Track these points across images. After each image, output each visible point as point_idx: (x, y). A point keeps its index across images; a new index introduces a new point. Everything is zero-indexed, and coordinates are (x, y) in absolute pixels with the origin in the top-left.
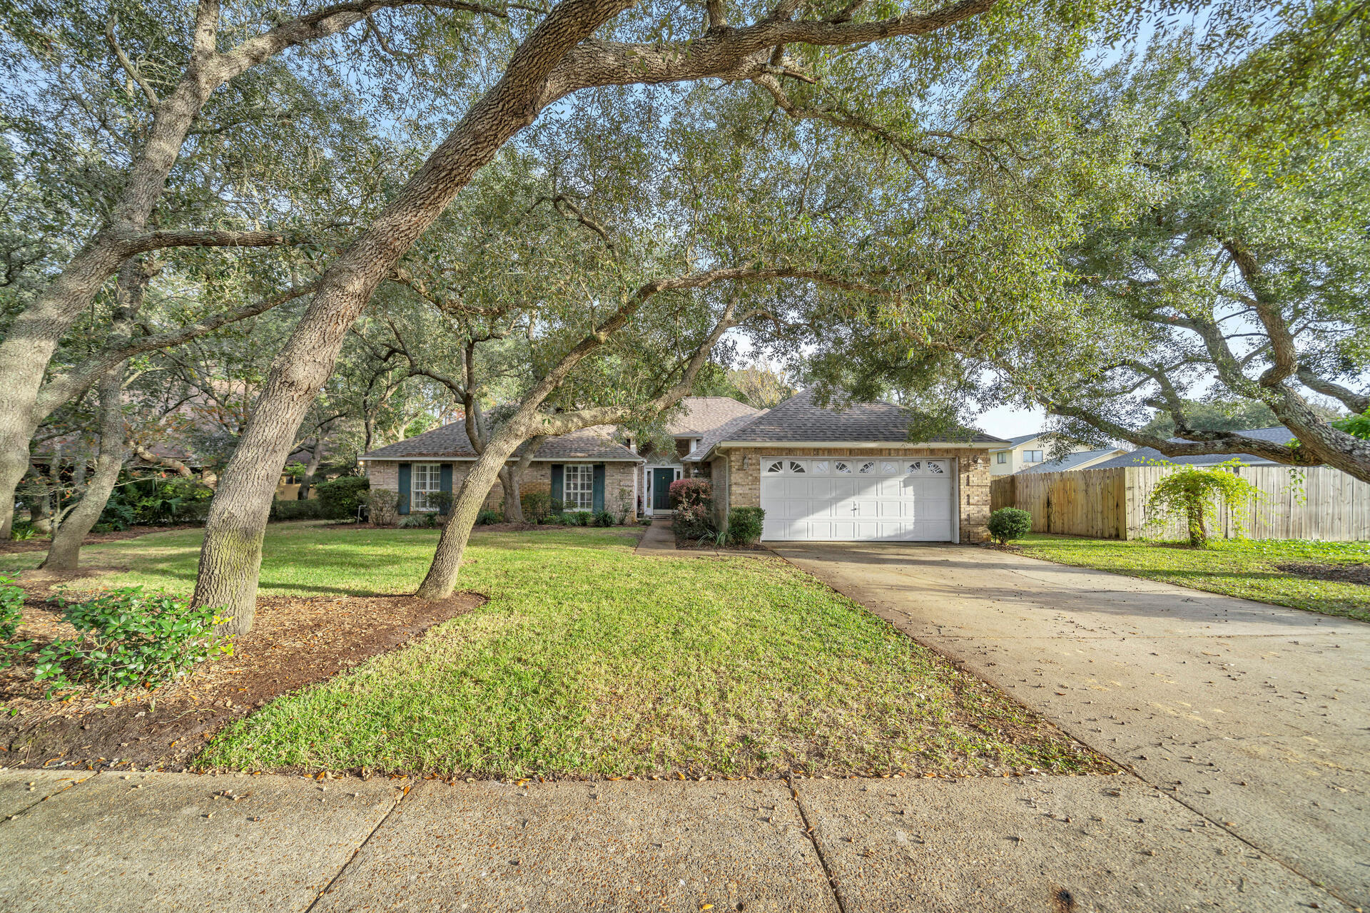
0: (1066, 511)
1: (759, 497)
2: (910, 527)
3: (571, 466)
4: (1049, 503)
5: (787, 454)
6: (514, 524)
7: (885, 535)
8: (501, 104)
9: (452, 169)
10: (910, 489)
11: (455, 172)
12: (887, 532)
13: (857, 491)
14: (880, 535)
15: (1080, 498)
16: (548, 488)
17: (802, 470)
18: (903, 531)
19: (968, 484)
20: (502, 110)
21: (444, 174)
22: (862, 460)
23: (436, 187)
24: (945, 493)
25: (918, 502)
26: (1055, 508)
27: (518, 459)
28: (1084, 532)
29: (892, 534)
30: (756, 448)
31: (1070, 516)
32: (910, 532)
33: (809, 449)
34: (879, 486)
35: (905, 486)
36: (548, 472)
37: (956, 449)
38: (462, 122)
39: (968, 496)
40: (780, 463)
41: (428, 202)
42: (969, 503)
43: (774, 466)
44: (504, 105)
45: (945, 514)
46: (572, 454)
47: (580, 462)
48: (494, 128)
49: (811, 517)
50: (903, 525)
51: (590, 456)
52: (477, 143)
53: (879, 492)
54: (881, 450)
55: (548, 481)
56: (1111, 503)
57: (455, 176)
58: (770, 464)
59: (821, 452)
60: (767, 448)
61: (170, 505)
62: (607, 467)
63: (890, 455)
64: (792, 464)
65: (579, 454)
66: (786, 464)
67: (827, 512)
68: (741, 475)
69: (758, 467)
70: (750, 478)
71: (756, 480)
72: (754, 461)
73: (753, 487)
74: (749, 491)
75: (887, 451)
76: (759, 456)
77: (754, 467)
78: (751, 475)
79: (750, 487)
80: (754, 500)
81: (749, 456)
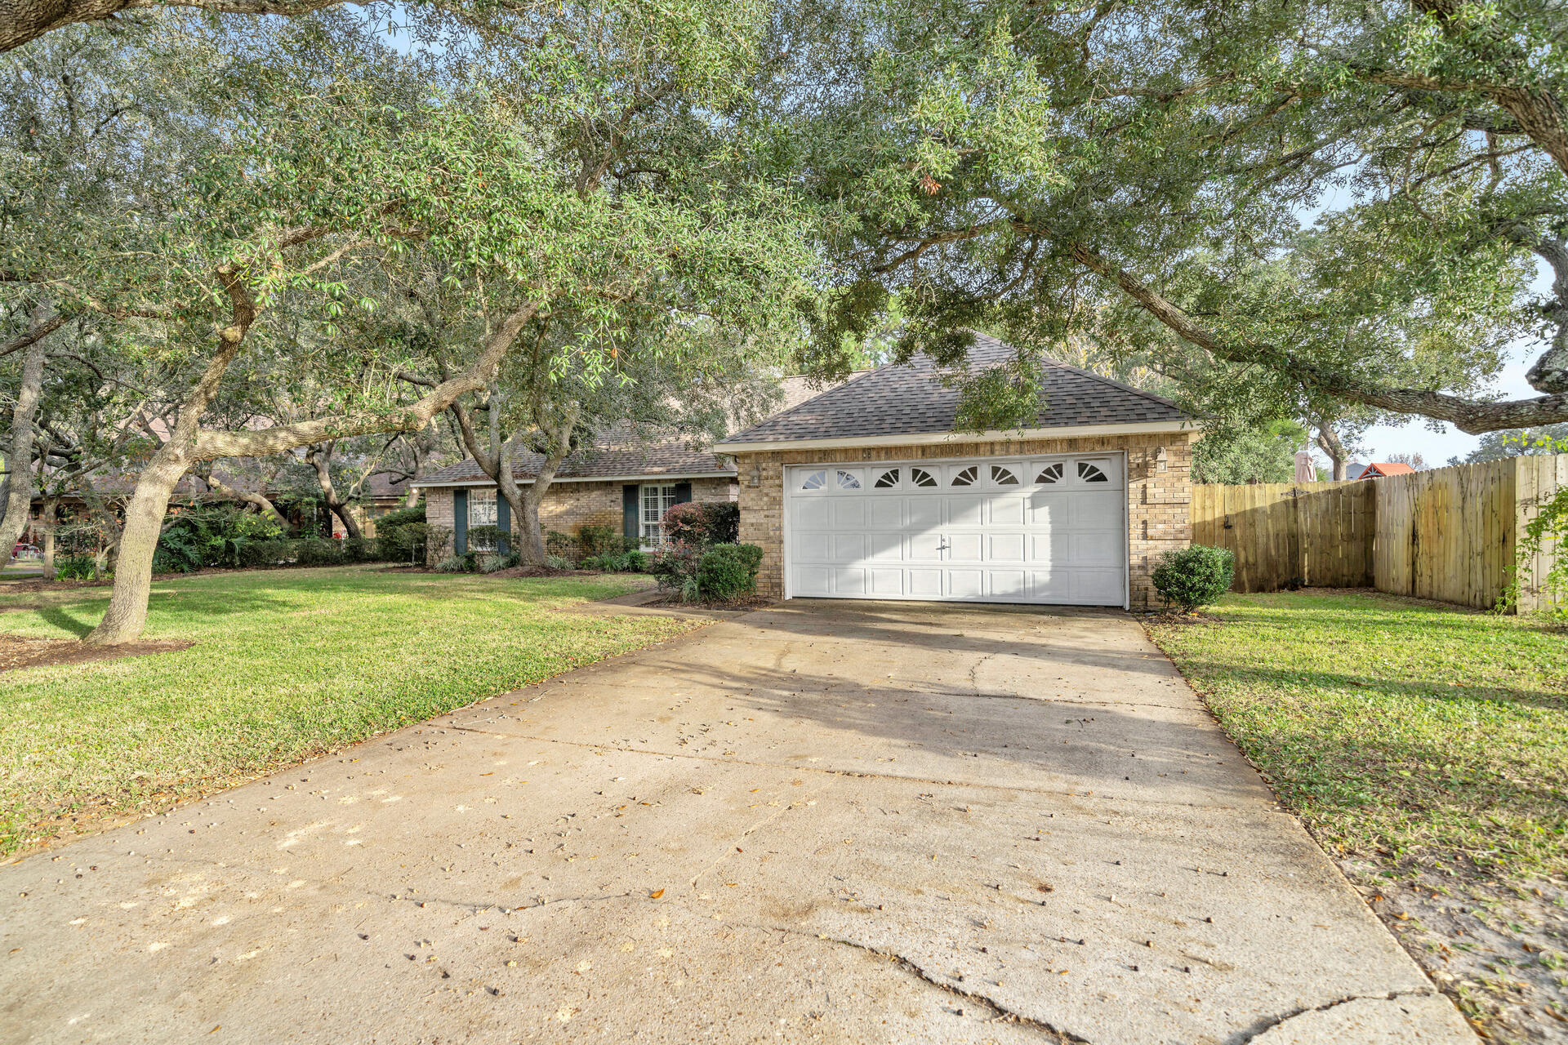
0: (1435, 551)
1: (780, 529)
2: (1044, 577)
3: (649, 486)
4: (1414, 536)
5: (820, 460)
6: (527, 568)
7: (997, 591)
10: (1043, 513)
12: (1002, 586)
13: (950, 514)
14: (987, 591)
15: (1453, 521)
16: (619, 519)
18: (1030, 585)
19: (1144, 502)
22: (957, 465)
24: (1110, 520)
25: (1059, 535)
26: (1423, 546)
27: (533, 481)
28: (1457, 597)
29: (1011, 589)
30: (773, 453)
31: (1442, 559)
32: (1045, 587)
33: (855, 450)
34: (987, 507)
35: (1033, 507)
36: (619, 496)
37: (1120, 437)
39: (1145, 522)
40: (822, 475)
42: (1145, 537)
43: (813, 478)
45: (1111, 557)
46: (648, 469)
47: (659, 481)
49: (870, 560)
50: (1029, 574)
51: (668, 471)
53: (987, 518)
54: (977, 445)
55: (619, 509)
56: (1496, 534)
58: (805, 476)
59: (874, 454)
60: (789, 452)
61: (232, 544)
62: (694, 487)
63: (992, 452)
64: (840, 475)
65: (656, 469)
66: (831, 476)
67: (896, 551)
68: (753, 495)
69: (777, 482)
70: (765, 499)
71: (777, 502)
72: (771, 473)
73: (770, 513)
74: (766, 520)
75: (988, 448)
76: (778, 464)
77: (771, 482)
78: (767, 495)
79: (766, 513)
80: (772, 533)
81: (764, 465)
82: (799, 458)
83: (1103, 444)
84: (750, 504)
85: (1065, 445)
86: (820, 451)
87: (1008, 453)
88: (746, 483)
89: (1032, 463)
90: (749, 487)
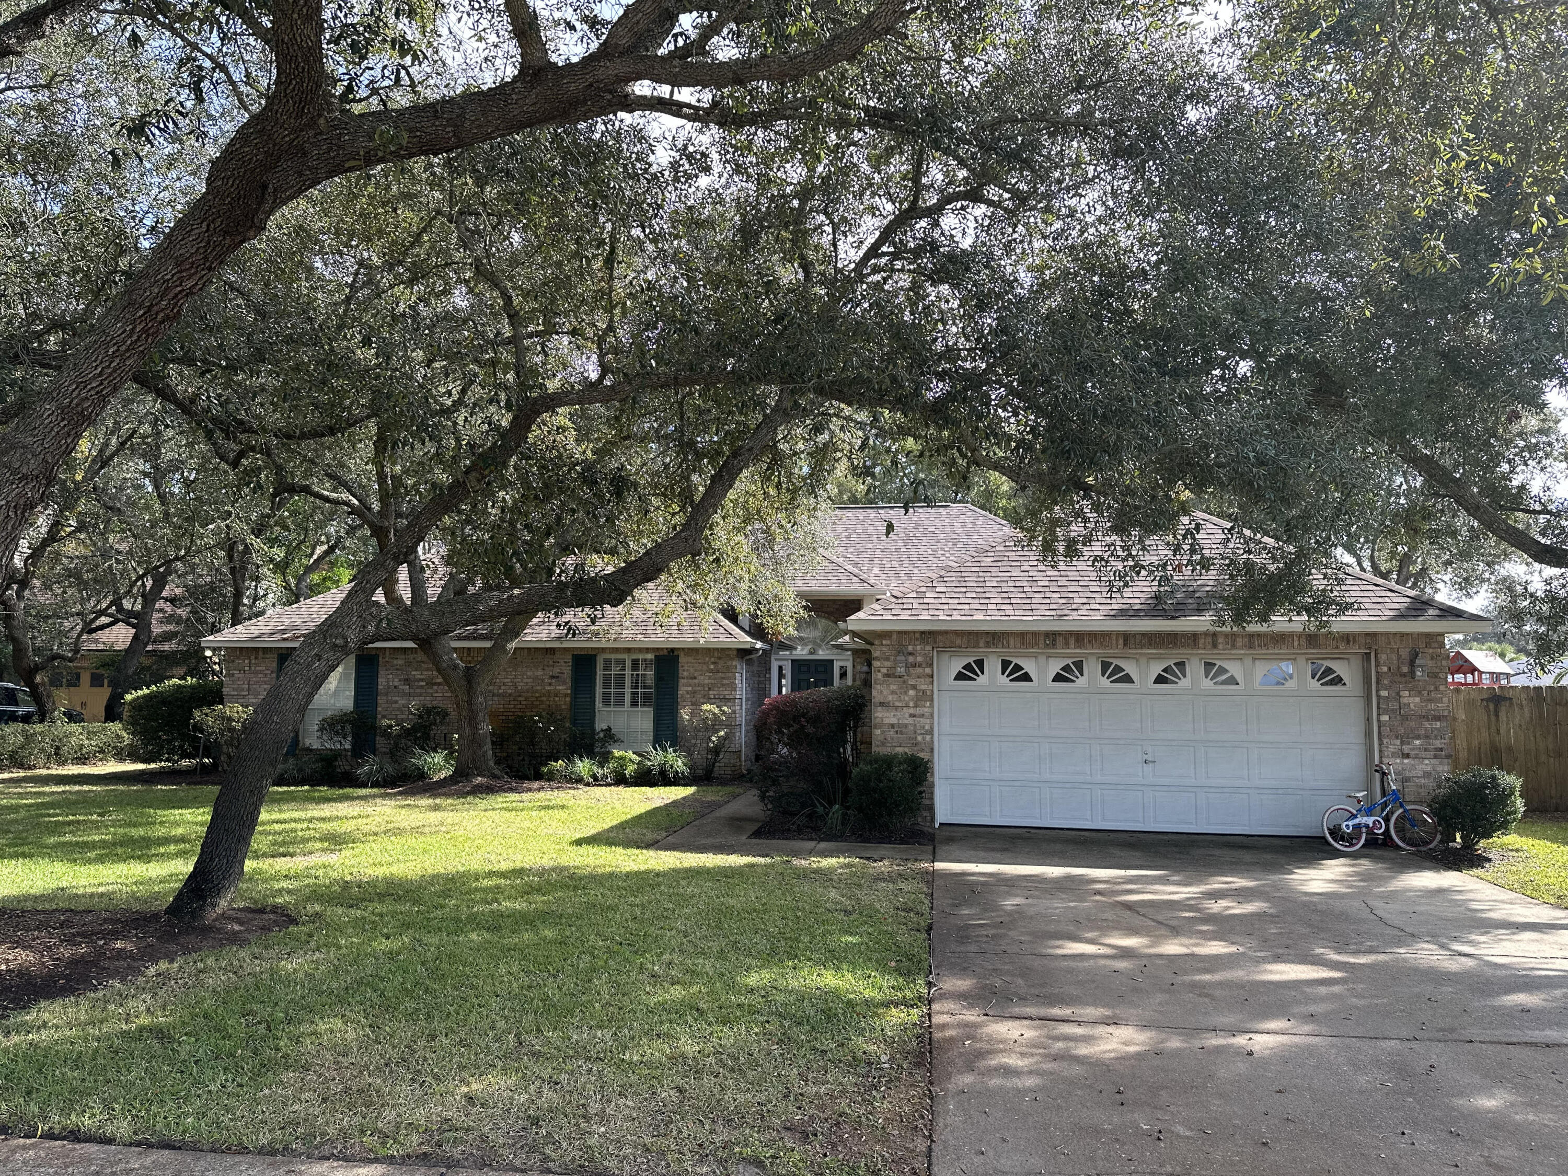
1: (931, 732)
5: (987, 645)
8: (205, 224)
9: (152, 305)
11: (155, 309)
13: (1152, 720)
16: (564, 704)
17: (1026, 678)
20: (207, 231)
21: (141, 312)
22: (1159, 658)
23: (134, 328)
30: (924, 632)
34: (1199, 712)
37: (1367, 634)
38: (162, 244)
40: (980, 663)
41: (123, 348)
43: (968, 667)
44: (208, 226)
47: (629, 650)
48: (201, 251)
49: (1047, 775)
52: (181, 272)
53: (1200, 725)
54: (1195, 636)
57: (157, 314)
58: (957, 665)
59: (1060, 640)
60: (944, 633)
62: (683, 660)
63: (1215, 646)
64: (1005, 664)
66: (993, 665)
67: (1083, 765)
68: (893, 687)
69: (928, 670)
70: (912, 692)
71: (925, 697)
72: (919, 659)
73: (919, 711)
74: (911, 721)
75: (1209, 639)
76: (929, 648)
77: (919, 670)
78: (914, 687)
79: (912, 711)
80: (920, 738)
81: (910, 648)
82: (958, 642)
83: (1348, 642)
84: (890, 698)
85: (1303, 642)
86: (987, 633)
87: (1234, 646)
88: (884, 671)
89: (1254, 659)
90: (888, 675)
